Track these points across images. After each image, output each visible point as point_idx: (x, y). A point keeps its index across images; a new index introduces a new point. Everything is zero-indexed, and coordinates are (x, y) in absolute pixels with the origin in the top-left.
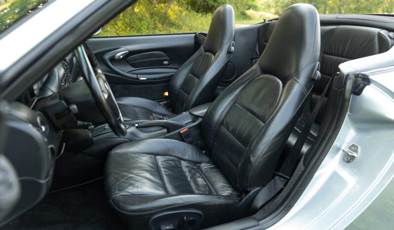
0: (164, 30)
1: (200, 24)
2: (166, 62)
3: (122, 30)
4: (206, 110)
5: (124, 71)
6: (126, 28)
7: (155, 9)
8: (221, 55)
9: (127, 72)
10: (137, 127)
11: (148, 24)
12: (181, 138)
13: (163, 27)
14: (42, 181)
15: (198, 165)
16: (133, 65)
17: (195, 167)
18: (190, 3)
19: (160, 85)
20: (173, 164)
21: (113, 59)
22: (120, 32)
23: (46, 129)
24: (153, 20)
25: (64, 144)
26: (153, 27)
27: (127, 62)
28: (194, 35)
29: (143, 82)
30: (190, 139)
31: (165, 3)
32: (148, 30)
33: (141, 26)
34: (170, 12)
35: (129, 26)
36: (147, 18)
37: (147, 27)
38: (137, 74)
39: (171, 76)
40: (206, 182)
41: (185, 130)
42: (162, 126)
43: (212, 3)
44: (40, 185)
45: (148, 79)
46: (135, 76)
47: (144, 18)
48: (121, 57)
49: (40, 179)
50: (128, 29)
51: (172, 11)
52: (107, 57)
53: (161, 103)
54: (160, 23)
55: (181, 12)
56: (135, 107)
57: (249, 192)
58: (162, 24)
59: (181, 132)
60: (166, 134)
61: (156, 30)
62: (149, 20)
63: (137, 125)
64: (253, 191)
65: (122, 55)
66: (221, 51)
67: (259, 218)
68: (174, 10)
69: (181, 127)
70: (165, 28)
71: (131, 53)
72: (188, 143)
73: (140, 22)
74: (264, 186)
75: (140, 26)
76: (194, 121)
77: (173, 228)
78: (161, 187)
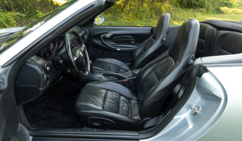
0: (156, 19)
1: (182, 16)
2: (133, 42)
3: (131, 18)
4: (138, 72)
5: (109, 44)
6: (134, 17)
7: (154, 6)
8: (157, 42)
9: (111, 45)
10: (102, 75)
11: (147, 15)
12: (124, 84)
13: (156, 17)
14: (40, 89)
15: (130, 100)
16: (115, 42)
17: (127, 101)
18: (179, 2)
19: (127, 54)
20: (115, 97)
21: (105, 38)
22: (130, 19)
23: (49, 69)
24: (151, 12)
25: (62, 76)
26: (150, 17)
27: (112, 40)
28: (151, 28)
29: (118, 51)
30: (129, 86)
31: (161, 2)
32: (146, 18)
33: (143, 16)
34: (163, 8)
35: (136, 15)
36: (147, 11)
37: (146, 17)
38: (116, 47)
39: (133, 50)
40: (129, 110)
41: (126, 80)
42: (115, 76)
43: (195, 2)
44: (40, 90)
45: (121, 50)
46: (115, 48)
47: (145, 11)
48: (109, 37)
49: (40, 88)
50: (135, 17)
51: (164, 7)
52: (102, 36)
53: (127, 64)
54: (155, 15)
55: (170, 8)
56: (111, 64)
57: (143, 119)
58: (156, 15)
59: (124, 81)
60: (116, 80)
61: (152, 19)
62: (148, 12)
63: (102, 73)
64: (145, 119)
65: (109, 36)
66: (158, 40)
67: (141, 133)
68: (165, 7)
69: (124, 78)
70: (157, 17)
71: (114, 35)
72: (127, 88)
73: (143, 14)
74: (152, 118)
75: (141, 16)
76: (133, 77)
77: (99, 125)
78: (101, 106)
